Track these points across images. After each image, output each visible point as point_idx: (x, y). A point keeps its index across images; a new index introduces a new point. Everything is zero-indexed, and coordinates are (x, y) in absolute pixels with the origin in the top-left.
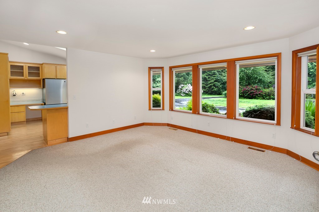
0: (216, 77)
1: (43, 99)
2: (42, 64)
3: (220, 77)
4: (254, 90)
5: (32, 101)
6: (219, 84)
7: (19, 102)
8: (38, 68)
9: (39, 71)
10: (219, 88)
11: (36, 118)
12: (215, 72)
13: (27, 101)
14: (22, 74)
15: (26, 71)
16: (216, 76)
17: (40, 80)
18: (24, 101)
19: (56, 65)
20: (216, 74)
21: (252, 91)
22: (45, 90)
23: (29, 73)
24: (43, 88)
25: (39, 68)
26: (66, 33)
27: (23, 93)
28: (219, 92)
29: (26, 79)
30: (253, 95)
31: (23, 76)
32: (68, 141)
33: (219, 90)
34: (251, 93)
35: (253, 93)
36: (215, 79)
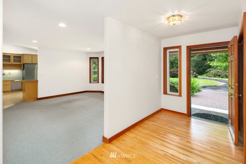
1: (23, 77)
2: (23, 54)
4: (176, 72)
5: (15, 78)
7: (7, 78)
9: (21, 59)
11: (18, 89)
13: (12, 78)
15: (12, 59)
17: (21, 65)
18: (10, 78)
19: (32, 55)
21: (174, 72)
22: (24, 71)
23: (14, 60)
24: (23, 69)
25: (21, 57)
26: (37, 42)
27: (9, 73)
29: (12, 64)
30: (175, 75)
31: (10, 62)
32: (37, 100)
34: (173, 73)
35: (175, 73)
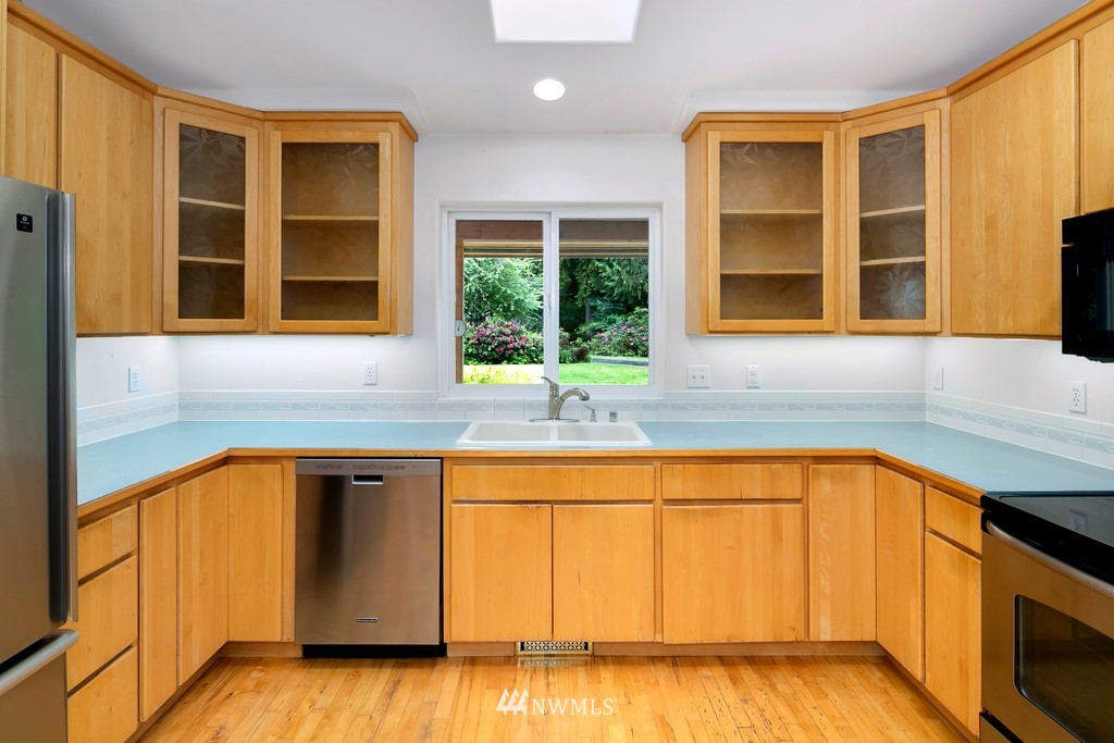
4: (508, 336)
30: (504, 350)
34: (500, 344)
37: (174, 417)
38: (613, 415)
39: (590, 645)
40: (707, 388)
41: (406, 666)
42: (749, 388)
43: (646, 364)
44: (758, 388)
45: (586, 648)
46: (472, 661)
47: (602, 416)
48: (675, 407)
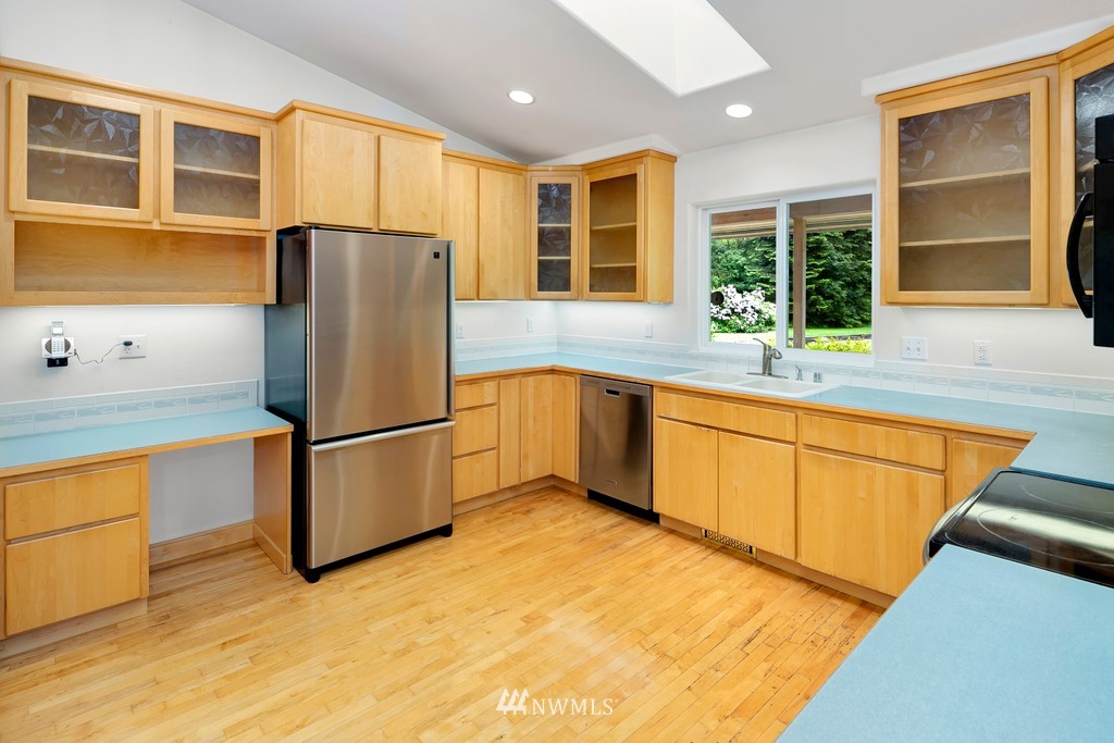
0: (825, 258)
3: (839, 260)
5: (193, 401)
6: (837, 285)
7: (97, 412)
8: (246, 147)
9: (257, 171)
10: (838, 302)
12: (822, 242)
13: (159, 404)
14: (124, 182)
15: (157, 162)
16: (825, 255)
18: (135, 408)
19: (377, 131)
20: (825, 248)
23: (179, 176)
25: (253, 142)
27: (128, 344)
28: (835, 317)
29: (156, 226)
31: (136, 206)
33: (837, 307)
36: (821, 266)
37: (554, 349)
38: (817, 377)
39: (754, 550)
40: (925, 360)
41: (632, 519)
42: (977, 364)
43: (868, 337)
44: (989, 365)
45: (751, 552)
46: (672, 532)
47: (808, 376)
48: (886, 376)
